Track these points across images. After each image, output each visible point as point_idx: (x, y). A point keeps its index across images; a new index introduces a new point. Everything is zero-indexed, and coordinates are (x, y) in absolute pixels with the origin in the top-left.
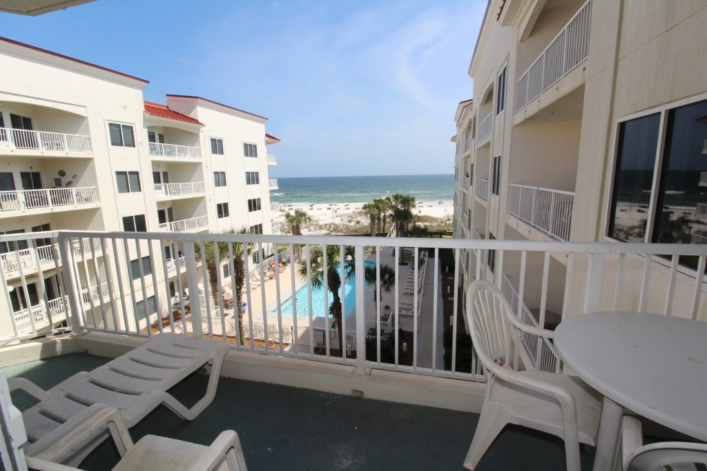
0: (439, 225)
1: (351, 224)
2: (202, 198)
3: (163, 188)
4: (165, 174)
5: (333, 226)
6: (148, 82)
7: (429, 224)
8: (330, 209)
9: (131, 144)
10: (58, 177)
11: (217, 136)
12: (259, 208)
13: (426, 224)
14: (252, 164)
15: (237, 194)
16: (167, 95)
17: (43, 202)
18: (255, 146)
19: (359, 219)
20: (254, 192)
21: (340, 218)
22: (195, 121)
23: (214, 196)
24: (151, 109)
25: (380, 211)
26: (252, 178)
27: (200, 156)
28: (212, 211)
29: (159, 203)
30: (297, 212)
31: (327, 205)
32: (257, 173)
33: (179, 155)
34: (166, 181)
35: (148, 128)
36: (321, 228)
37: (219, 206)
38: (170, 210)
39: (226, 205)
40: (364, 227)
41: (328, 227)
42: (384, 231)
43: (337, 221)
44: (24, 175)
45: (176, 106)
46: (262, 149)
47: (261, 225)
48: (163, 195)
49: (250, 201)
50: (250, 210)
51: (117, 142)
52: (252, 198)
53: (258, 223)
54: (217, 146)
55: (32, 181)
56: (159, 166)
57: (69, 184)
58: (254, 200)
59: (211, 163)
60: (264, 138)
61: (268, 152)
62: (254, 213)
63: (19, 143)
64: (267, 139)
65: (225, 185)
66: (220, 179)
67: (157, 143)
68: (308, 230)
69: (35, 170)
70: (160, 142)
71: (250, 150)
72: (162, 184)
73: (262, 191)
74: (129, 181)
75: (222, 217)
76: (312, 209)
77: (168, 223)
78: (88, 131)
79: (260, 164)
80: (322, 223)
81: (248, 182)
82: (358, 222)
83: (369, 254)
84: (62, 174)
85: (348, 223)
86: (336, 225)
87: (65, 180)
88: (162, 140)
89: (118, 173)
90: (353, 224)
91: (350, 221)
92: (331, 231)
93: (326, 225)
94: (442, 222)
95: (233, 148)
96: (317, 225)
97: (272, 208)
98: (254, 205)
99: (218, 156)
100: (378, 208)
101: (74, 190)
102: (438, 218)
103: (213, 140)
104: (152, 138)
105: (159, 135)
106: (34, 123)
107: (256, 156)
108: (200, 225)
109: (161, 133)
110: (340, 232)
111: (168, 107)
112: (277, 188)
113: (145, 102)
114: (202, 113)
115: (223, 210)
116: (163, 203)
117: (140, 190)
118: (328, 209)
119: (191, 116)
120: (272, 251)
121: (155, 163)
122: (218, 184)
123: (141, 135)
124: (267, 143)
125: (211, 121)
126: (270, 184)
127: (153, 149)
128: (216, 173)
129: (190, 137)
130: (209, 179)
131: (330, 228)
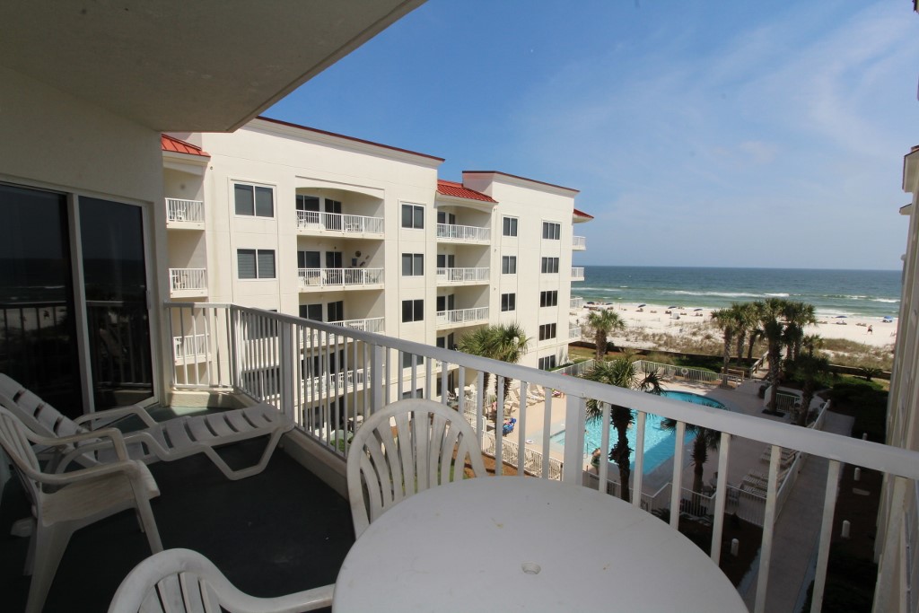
0: (869, 359)
1: (695, 338)
2: (486, 287)
3: (447, 272)
4: (451, 258)
5: (665, 338)
6: (443, 160)
7: (846, 354)
8: (670, 313)
9: (420, 225)
10: (355, 257)
11: (511, 215)
12: (555, 304)
13: (841, 353)
14: (551, 248)
15: (528, 284)
16: (463, 172)
17: (338, 280)
18: (558, 226)
19: (711, 332)
20: (550, 282)
21: (679, 328)
22: (488, 198)
23: (500, 284)
24: (444, 187)
25: (742, 323)
26: (550, 265)
27: (490, 239)
28: (495, 302)
29: (439, 289)
30: (604, 312)
31: (666, 308)
32: (557, 259)
33: (468, 237)
34: (451, 265)
35: (439, 208)
36: (645, 338)
37: (505, 297)
38: (451, 298)
39: (513, 296)
40: (716, 346)
41: (657, 338)
42: (750, 355)
43: (674, 332)
44: (329, 255)
45: (471, 184)
46: (567, 230)
47: (554, 325)
48: (445, 280)
49: (543, 294)
50: (543, 304)
51: (407, 223)
52: (546, 290)
53: (551, 322)
54: (510, 227)
55: (335, 260)
56: (445, 249)
57: (362, 265)
58: (549, 293)
59: (500, 246)
60: (571, 215)
61: (575, 233)
62: (546, 308)
63: (328, 226)
64: (576, 216)
65: (515, 272)
66: (510, 265)
67: (447, 225)
68: (625, 339)
69: (338, 250)
70: (450, 223)
71: (551, 231)
72: (446, 269)
73: (560, 282)
74: (412, 264)
75: (506, 310)
76: (641, 310)
77: (446, 311)
78: (383, 214)
79: (563, 249)
80: (648, 331)
81: (544, 270)
82: (708, 337)
83: (715, 387)
84: (358, 254)
85: (690, 337)
86: (671, 337)
87: (360, 260)
88: (452, 220)
89: (404, 255)
90: (699, 338)
91: (694, 334)
92: (660, 345)
93: (654, 335)
94: (877, 354)
95: (530, 228)
96: (640, 334)
97: (573, 305)
98: (548, 299)
99: (510, 238)
100: (738, 317)
101: (364, 270)
102: (870, 346)
103: (506, 220)
104: (441, 218)
105: (450, 215)
106: (343, 208)
107: (558, 238)
108: (480, 316)
109: (452, 213)
110: (675, 347)
111: (462, 185)
112: (582, 279)
113: (439, 181)
114: (497, 189)
115: (508, 302)
116: (444, 289)
117: (422, 274)
118: (667, 313)
119: (485, 193)
120: (566, 360)
121: (440, 246)
122: (506, 270)
123: (431, 216)
124: (575, 221)
125: (507, 197)
126: (574, 274)
127: (441, 231)
128: (505, 258)
129: (480, 217)
130: (496, 263)
131: (659, 340)
